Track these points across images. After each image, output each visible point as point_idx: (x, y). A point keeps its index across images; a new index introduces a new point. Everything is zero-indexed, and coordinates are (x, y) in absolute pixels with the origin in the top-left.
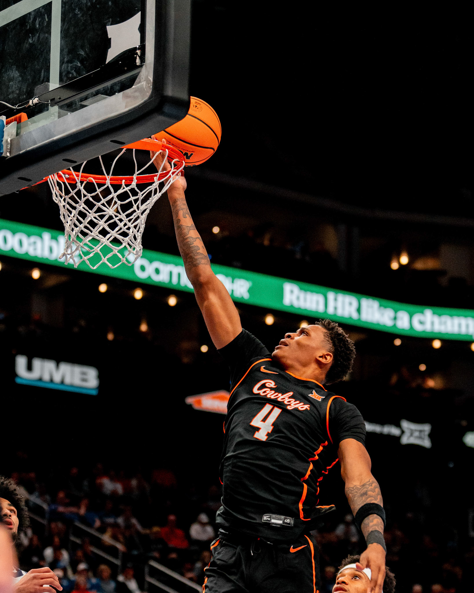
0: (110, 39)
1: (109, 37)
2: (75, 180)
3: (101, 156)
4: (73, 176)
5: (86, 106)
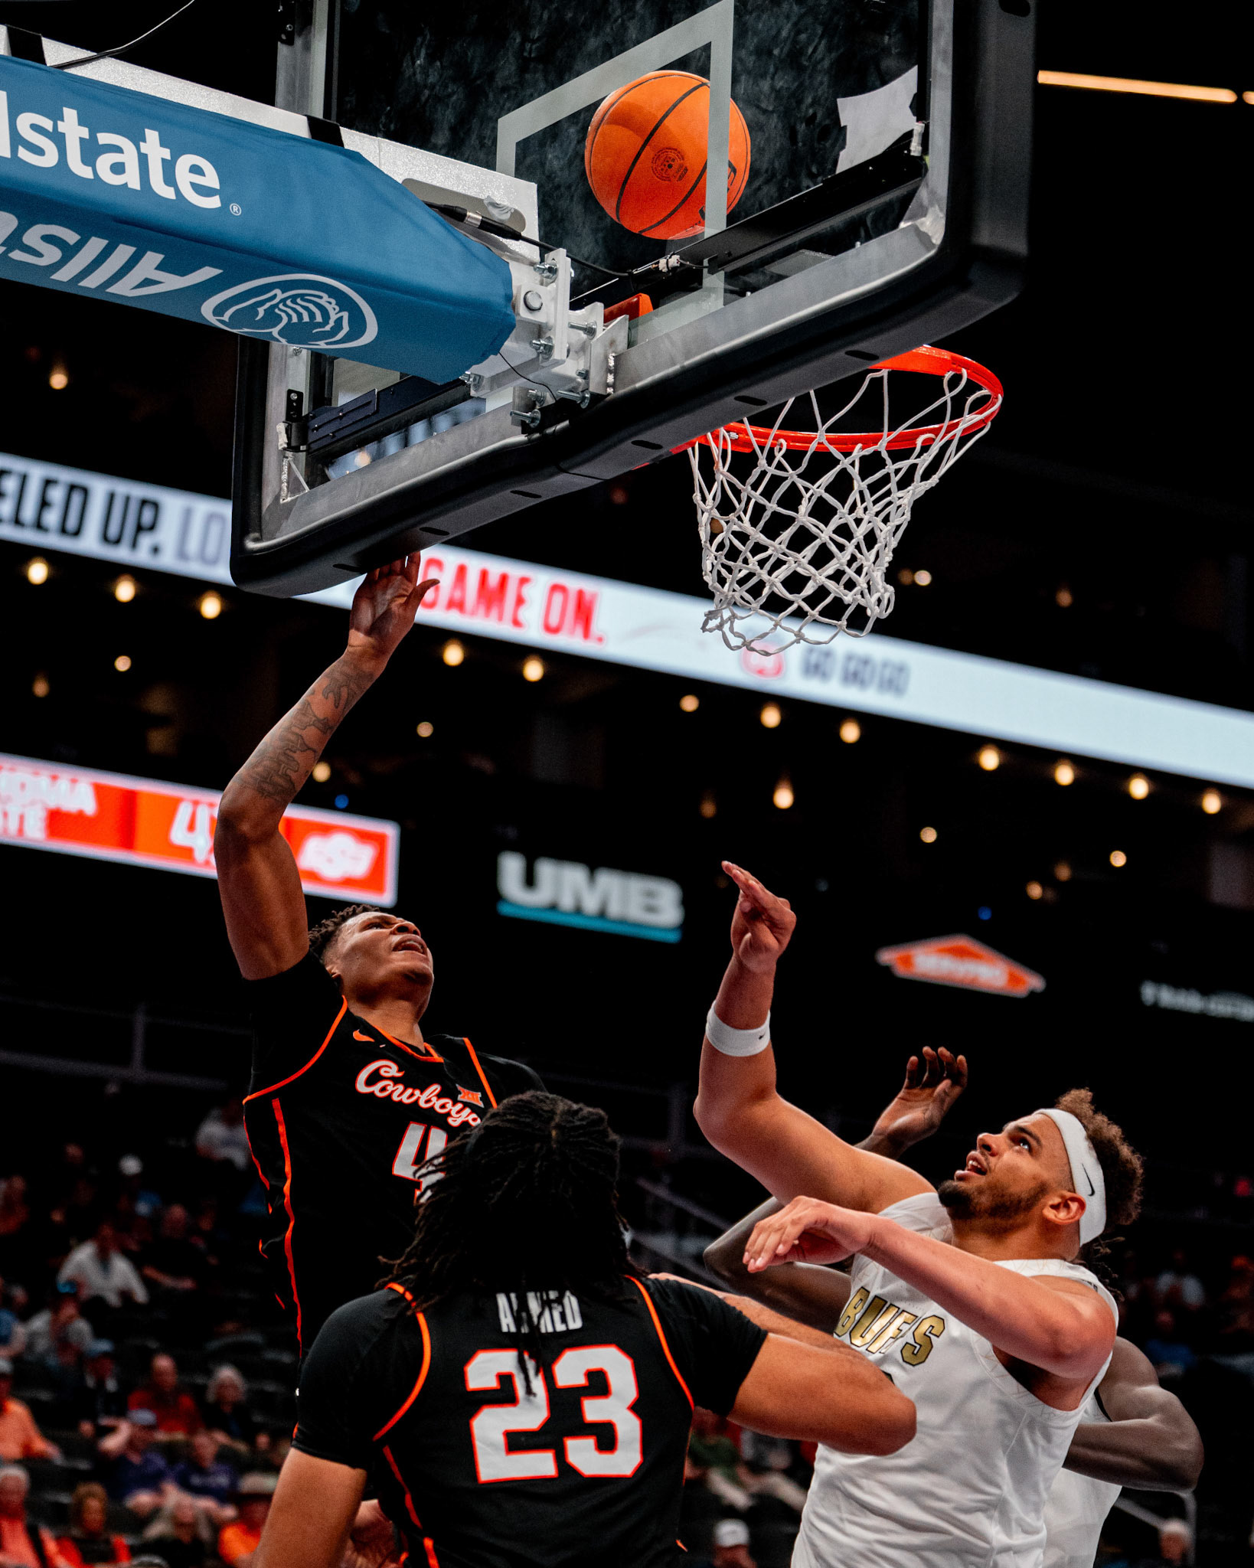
0: (845, 127)
1: (842, 125)
2: (749, 444)
3: (815, 391)
4: (747, 435)
5: (785, 277)
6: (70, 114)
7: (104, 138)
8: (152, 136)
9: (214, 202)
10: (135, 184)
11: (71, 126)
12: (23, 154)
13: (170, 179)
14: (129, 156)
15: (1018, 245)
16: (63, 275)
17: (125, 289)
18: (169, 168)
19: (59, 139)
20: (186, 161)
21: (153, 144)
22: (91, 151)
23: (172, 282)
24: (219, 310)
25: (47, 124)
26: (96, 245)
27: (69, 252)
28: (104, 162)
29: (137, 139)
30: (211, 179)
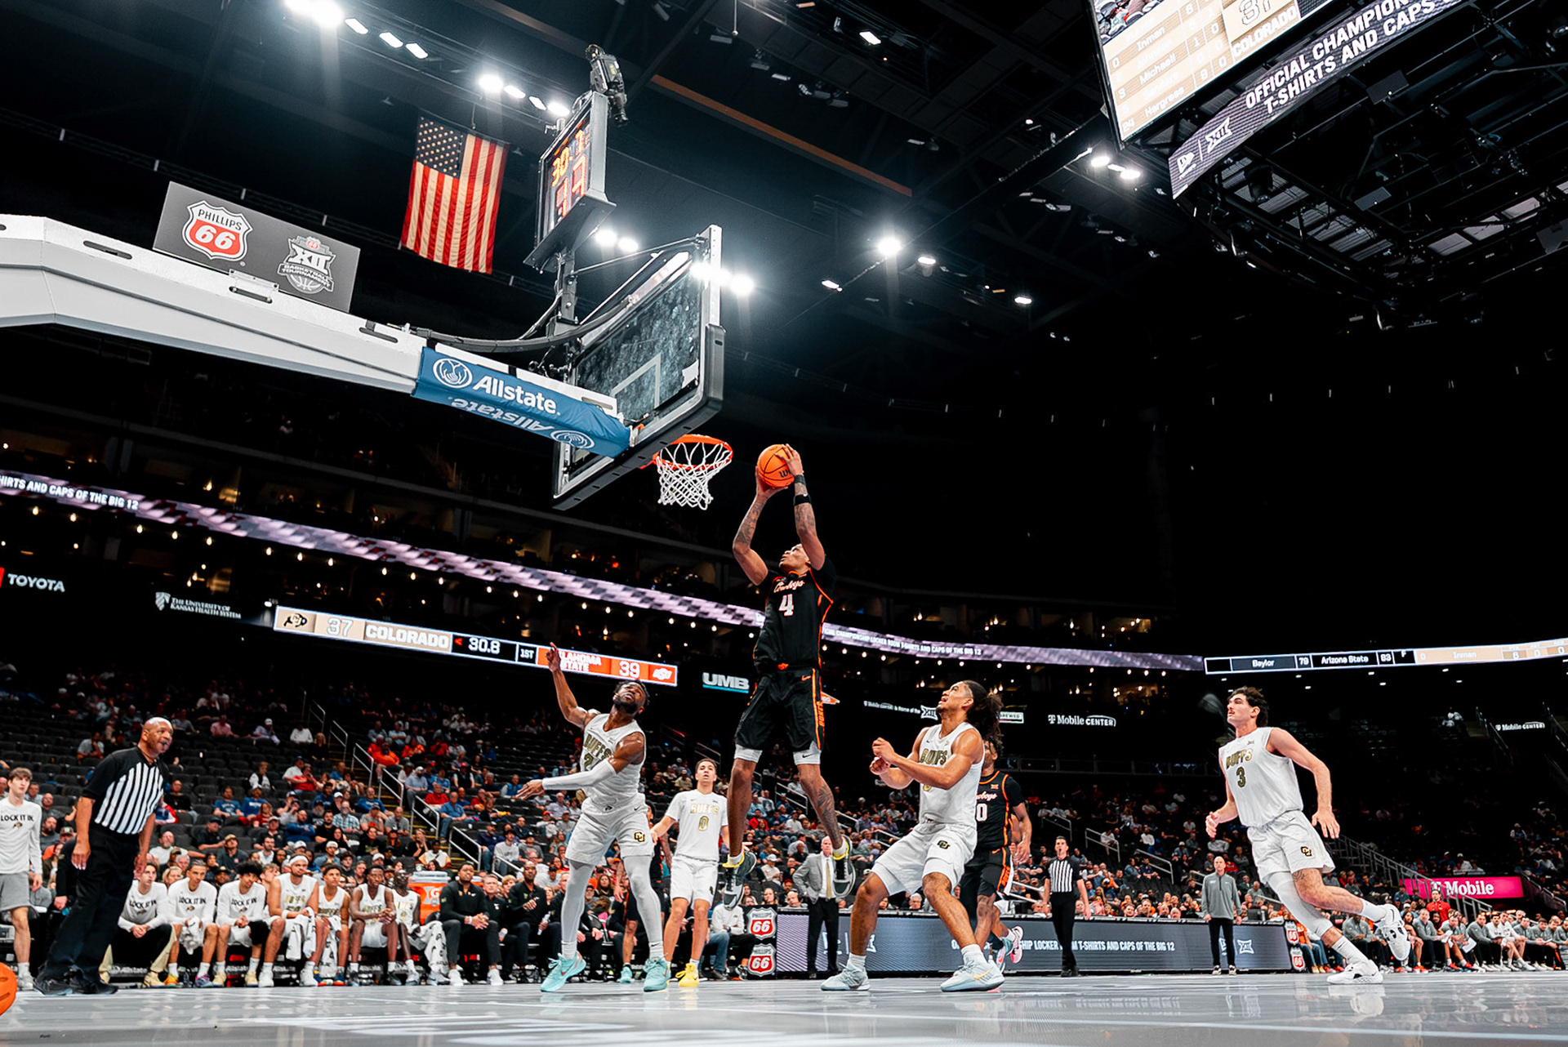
6: (519, 388)
7: (527, 394)
8: (540, 395)
9: (554, 412)
10: (534, 405)
11: (519, 391)
12: (505, 396)
13: (543, 405)
14: (533, 399)
15: (720, 397)
16: (517, 423)
17: (531, 428)
18: (543, 403)
19: (515, 394)
20: (548, 401)
21: (540, 397)
22: (523, 397)
23: (543, 428)
24: (555, 436)
25: (513, 390)
26: (523, 418)
27: (517, 419)
28: (526, 400)
29: (536, 395)
30: (554, 406)
